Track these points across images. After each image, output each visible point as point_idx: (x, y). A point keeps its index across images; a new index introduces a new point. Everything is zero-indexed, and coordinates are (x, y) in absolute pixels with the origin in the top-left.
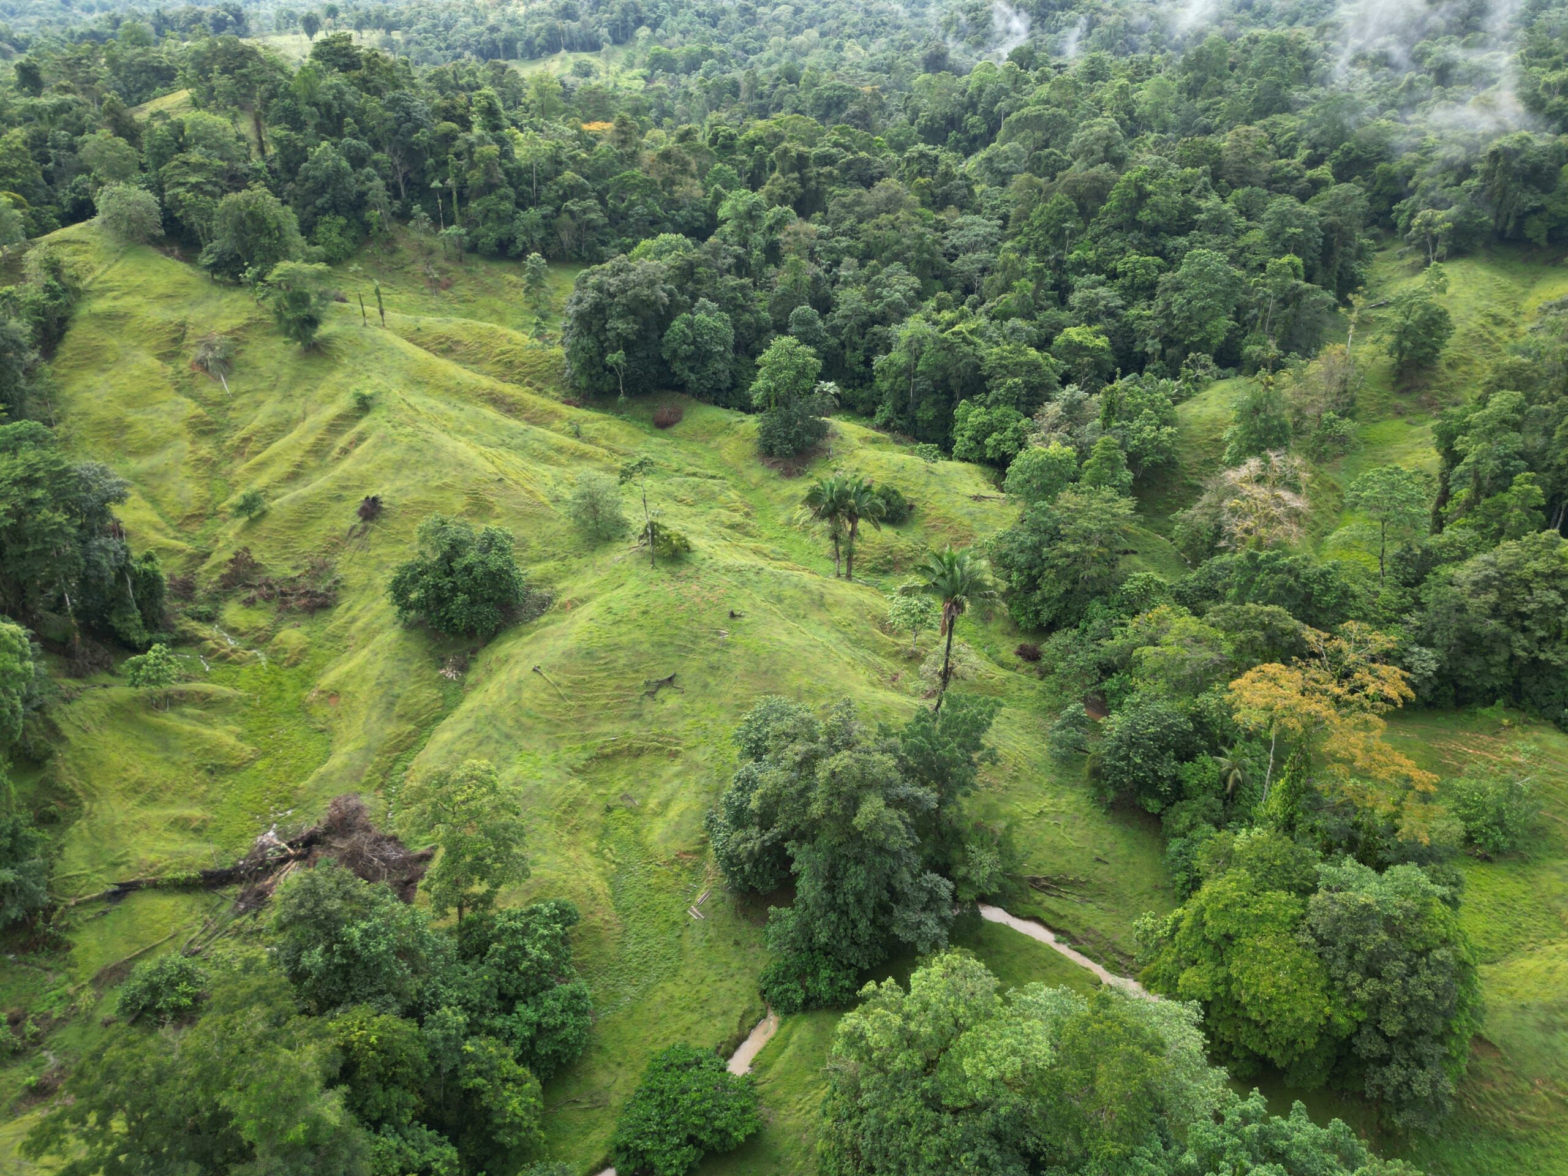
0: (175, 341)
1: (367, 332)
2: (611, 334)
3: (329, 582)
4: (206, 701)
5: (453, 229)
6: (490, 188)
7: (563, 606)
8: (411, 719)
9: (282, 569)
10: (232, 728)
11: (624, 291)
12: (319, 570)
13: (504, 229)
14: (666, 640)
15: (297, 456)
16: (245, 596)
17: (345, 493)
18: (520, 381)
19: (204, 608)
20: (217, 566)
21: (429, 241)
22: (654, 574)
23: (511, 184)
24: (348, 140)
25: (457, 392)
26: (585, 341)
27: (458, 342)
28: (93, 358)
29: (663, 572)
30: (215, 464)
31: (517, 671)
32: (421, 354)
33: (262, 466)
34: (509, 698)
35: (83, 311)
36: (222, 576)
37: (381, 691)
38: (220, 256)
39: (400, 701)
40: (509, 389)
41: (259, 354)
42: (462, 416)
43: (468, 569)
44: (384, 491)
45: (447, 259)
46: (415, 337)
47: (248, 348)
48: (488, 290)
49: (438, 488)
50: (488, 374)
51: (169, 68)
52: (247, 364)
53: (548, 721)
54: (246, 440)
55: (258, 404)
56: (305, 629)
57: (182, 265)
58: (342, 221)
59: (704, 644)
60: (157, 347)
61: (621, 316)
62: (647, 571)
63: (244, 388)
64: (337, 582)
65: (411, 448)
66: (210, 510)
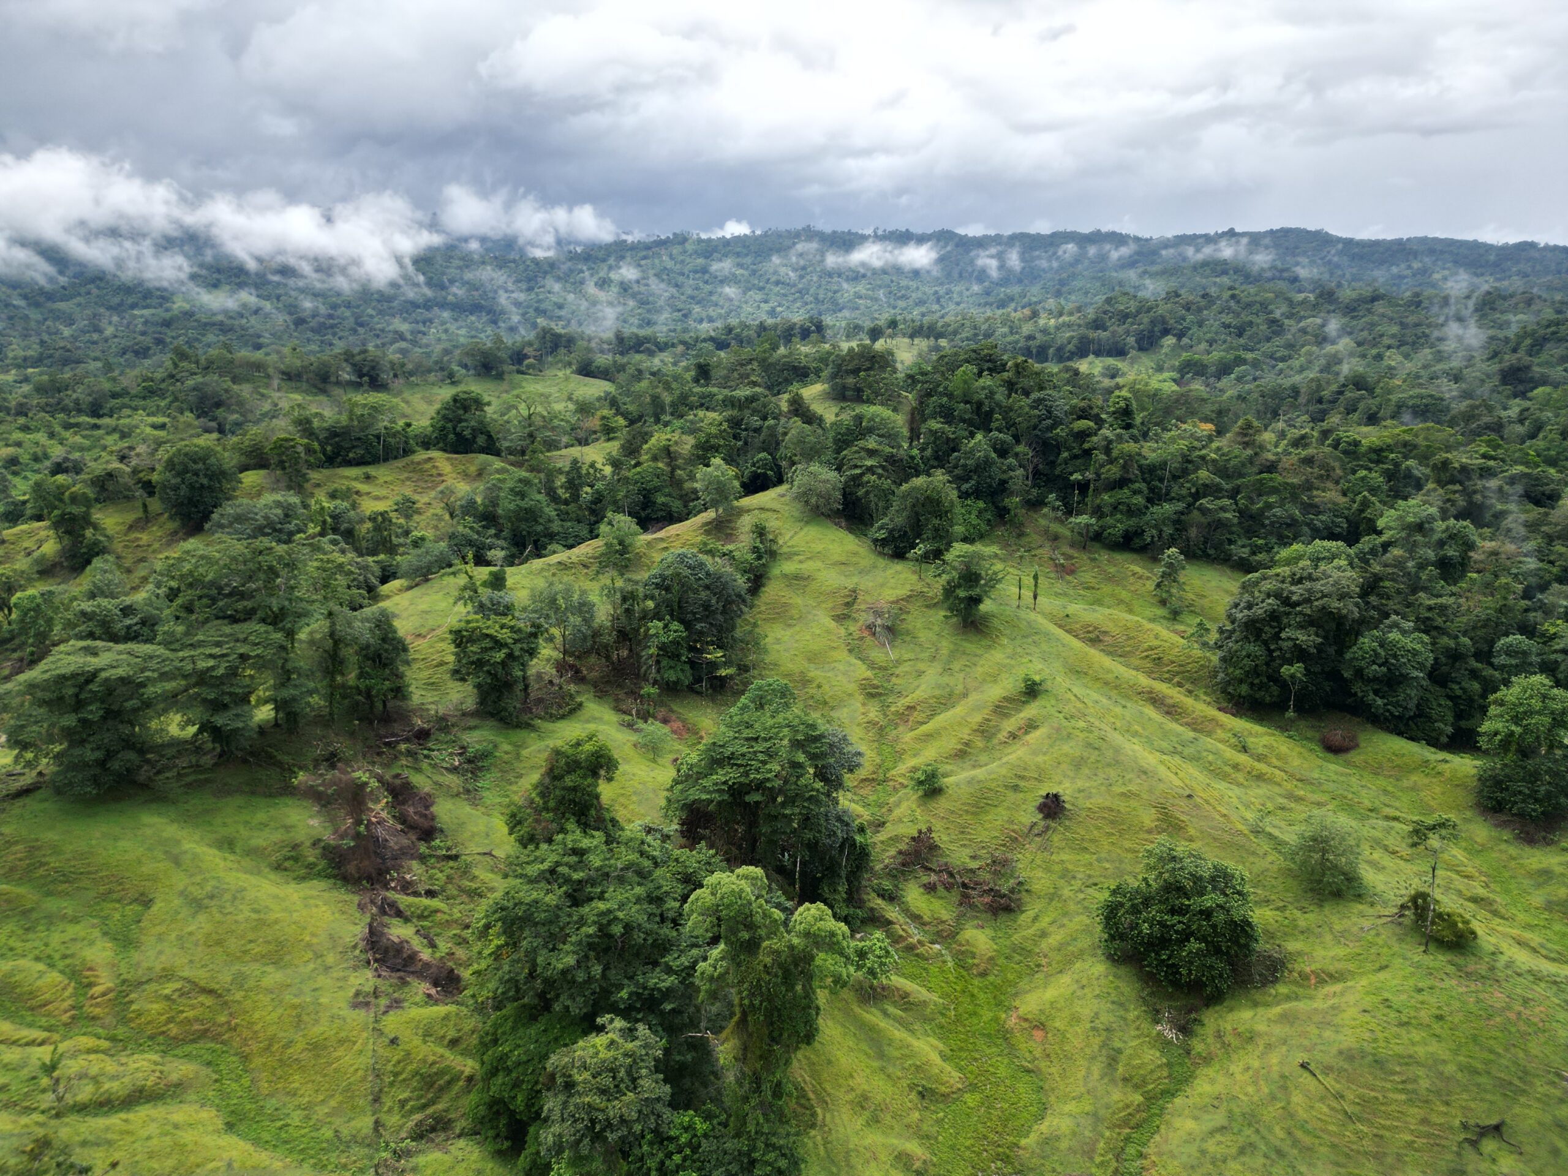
0: (847, 604)
1: (1022, 614)
2: (1286, 645)
3: (1012, 882)
4: (905, 1000)
5: (1083, 519)
6: (1121, 483)
7: (1304, 977)
8: (1136, 1087)
9: (959, 856)
10: (933, 1041)
11: (1308, 601)
12: (1000, 866)
13: (1133, 522)
14: (1479, 1066)
15: (965, 734)
16: (925, 879)
17: (1022, 784)
18: (1169, 681)
19: (887, 884)
20: (895, 839)
21: (1055, 527)
22: (1428, 960)
23: (1144, 480)
24: (995, 434)
25: (1116, 687)
26: (1254, 648)
27: (1105, 633)
28: (782, 614)
29: (1440, 959)
30: (882, 728)
31: (1274, 1059)
32: (1076, 644)
33: (929, 737)
34: (1273, 1098)
35: (776, 571)
36: (900, 852)
37: (1096, 1041)
38: (891, 532)
39: (1123, 1059)
40: (1163, 688)
41: (919, 625)
42: (1127, 714)
43: (1207, 914)
44: (1065, 789)
45: (1072, 545)
46: (1064, 622)
47: (909, 618)
48: (1111, 579)
49: (1123, 794)
50: (1137, 669)
51: (805, 367)
52: (908, 633)
53: (1334, 1146)
54: (911, 708)
55: (920, 674)
56: (989, 932)
57: (851, 537)
58: (981, 504)
59: (1541, 1088)
60: (833, 609)
61: (1301, 627)
62: (1416, 954)
63: (906, 656)
64: (1020, 883)
65: (1089, 745)
66: (881, 777)
